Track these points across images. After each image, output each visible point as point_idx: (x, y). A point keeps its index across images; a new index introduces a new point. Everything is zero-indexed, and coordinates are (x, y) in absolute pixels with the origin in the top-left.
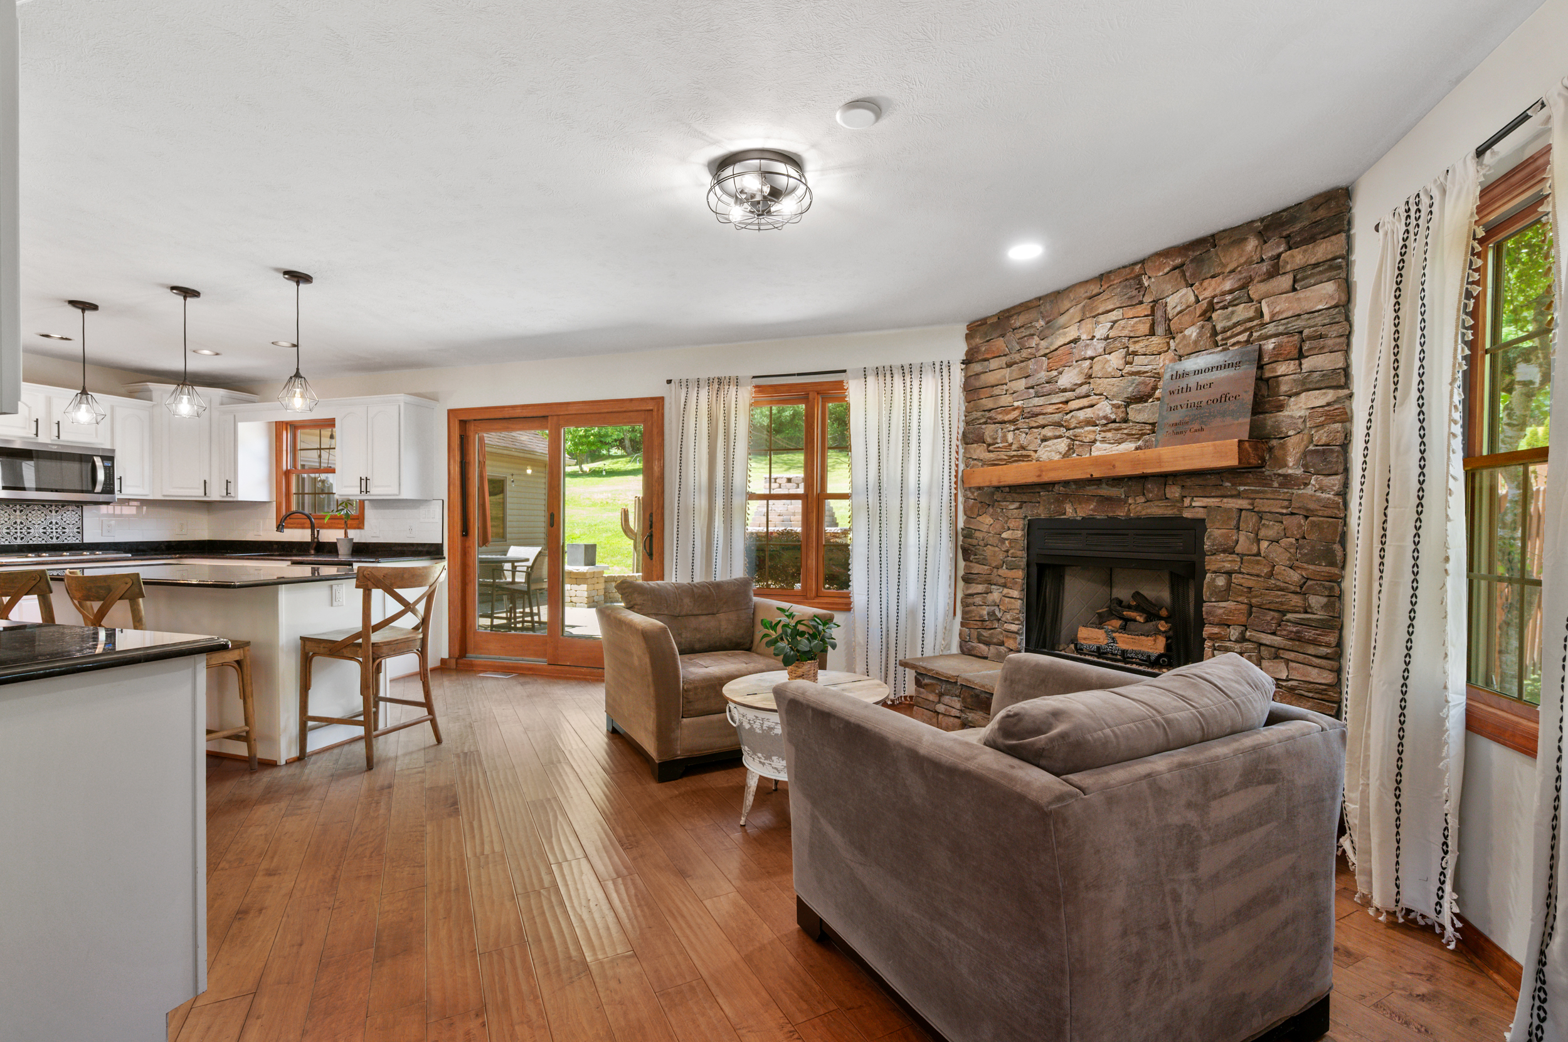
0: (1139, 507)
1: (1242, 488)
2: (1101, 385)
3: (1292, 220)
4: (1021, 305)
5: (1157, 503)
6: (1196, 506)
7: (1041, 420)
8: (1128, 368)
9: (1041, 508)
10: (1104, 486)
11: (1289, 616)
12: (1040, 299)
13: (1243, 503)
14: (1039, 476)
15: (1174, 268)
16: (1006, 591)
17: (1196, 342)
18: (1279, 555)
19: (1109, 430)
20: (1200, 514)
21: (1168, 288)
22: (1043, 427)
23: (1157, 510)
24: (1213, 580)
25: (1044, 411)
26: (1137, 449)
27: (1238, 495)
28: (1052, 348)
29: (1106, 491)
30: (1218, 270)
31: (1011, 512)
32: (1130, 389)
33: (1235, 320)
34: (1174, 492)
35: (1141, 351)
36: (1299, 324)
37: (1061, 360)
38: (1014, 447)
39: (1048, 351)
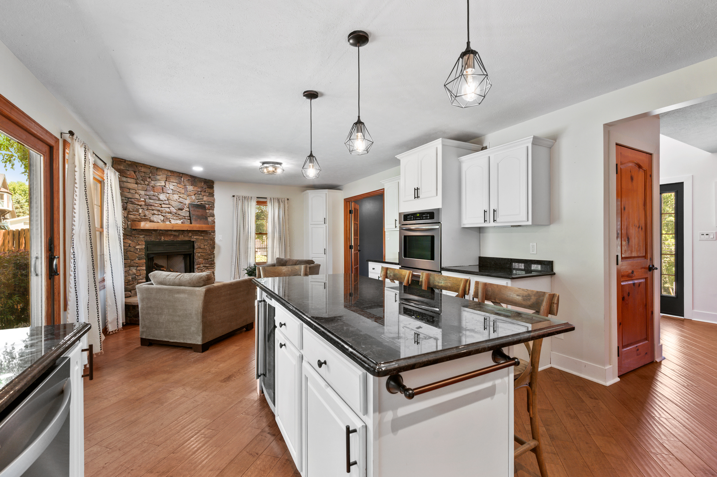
0: (181, 238)
1: (202, 234)
2: (173, 203)
3: (208, 182)
4: (143, 164)
5: (187, 237)
6: (194, 238)
7: (153, 208)
8: (178, 200)
9: (153, 238)
10: (173, 232)
11: (209, 260)
12: (151, 166)
13: (202, 238)
14: (173, 228)
15: (189, 180)
16: (139, 268)
17: (194, 200)
18: (208, 248)
19: (174, 216)
20: (195, 240)
21: (187, 184)
22: (153, 210)
23: (186, 239)
24: (198, 255)
25: (155, 205)
26: (182, 223)
27: (201, 236)
28: (156, 185)
29: (173, 233)
30: (197, 185)
31: (140, 238)
32: (180, 206)
33: (199, 198)
34: (190, 234)
35: (182, 197)
36: (210, 203)
37: (158, 190)
38: (141, 215)
39: (154, 185)
